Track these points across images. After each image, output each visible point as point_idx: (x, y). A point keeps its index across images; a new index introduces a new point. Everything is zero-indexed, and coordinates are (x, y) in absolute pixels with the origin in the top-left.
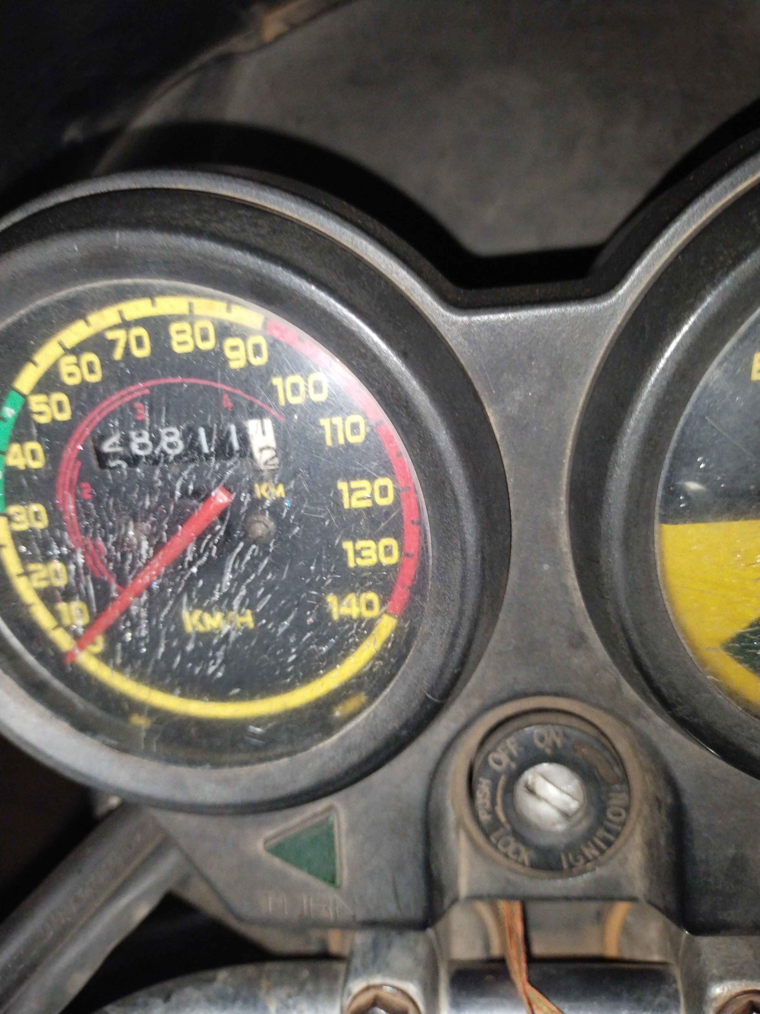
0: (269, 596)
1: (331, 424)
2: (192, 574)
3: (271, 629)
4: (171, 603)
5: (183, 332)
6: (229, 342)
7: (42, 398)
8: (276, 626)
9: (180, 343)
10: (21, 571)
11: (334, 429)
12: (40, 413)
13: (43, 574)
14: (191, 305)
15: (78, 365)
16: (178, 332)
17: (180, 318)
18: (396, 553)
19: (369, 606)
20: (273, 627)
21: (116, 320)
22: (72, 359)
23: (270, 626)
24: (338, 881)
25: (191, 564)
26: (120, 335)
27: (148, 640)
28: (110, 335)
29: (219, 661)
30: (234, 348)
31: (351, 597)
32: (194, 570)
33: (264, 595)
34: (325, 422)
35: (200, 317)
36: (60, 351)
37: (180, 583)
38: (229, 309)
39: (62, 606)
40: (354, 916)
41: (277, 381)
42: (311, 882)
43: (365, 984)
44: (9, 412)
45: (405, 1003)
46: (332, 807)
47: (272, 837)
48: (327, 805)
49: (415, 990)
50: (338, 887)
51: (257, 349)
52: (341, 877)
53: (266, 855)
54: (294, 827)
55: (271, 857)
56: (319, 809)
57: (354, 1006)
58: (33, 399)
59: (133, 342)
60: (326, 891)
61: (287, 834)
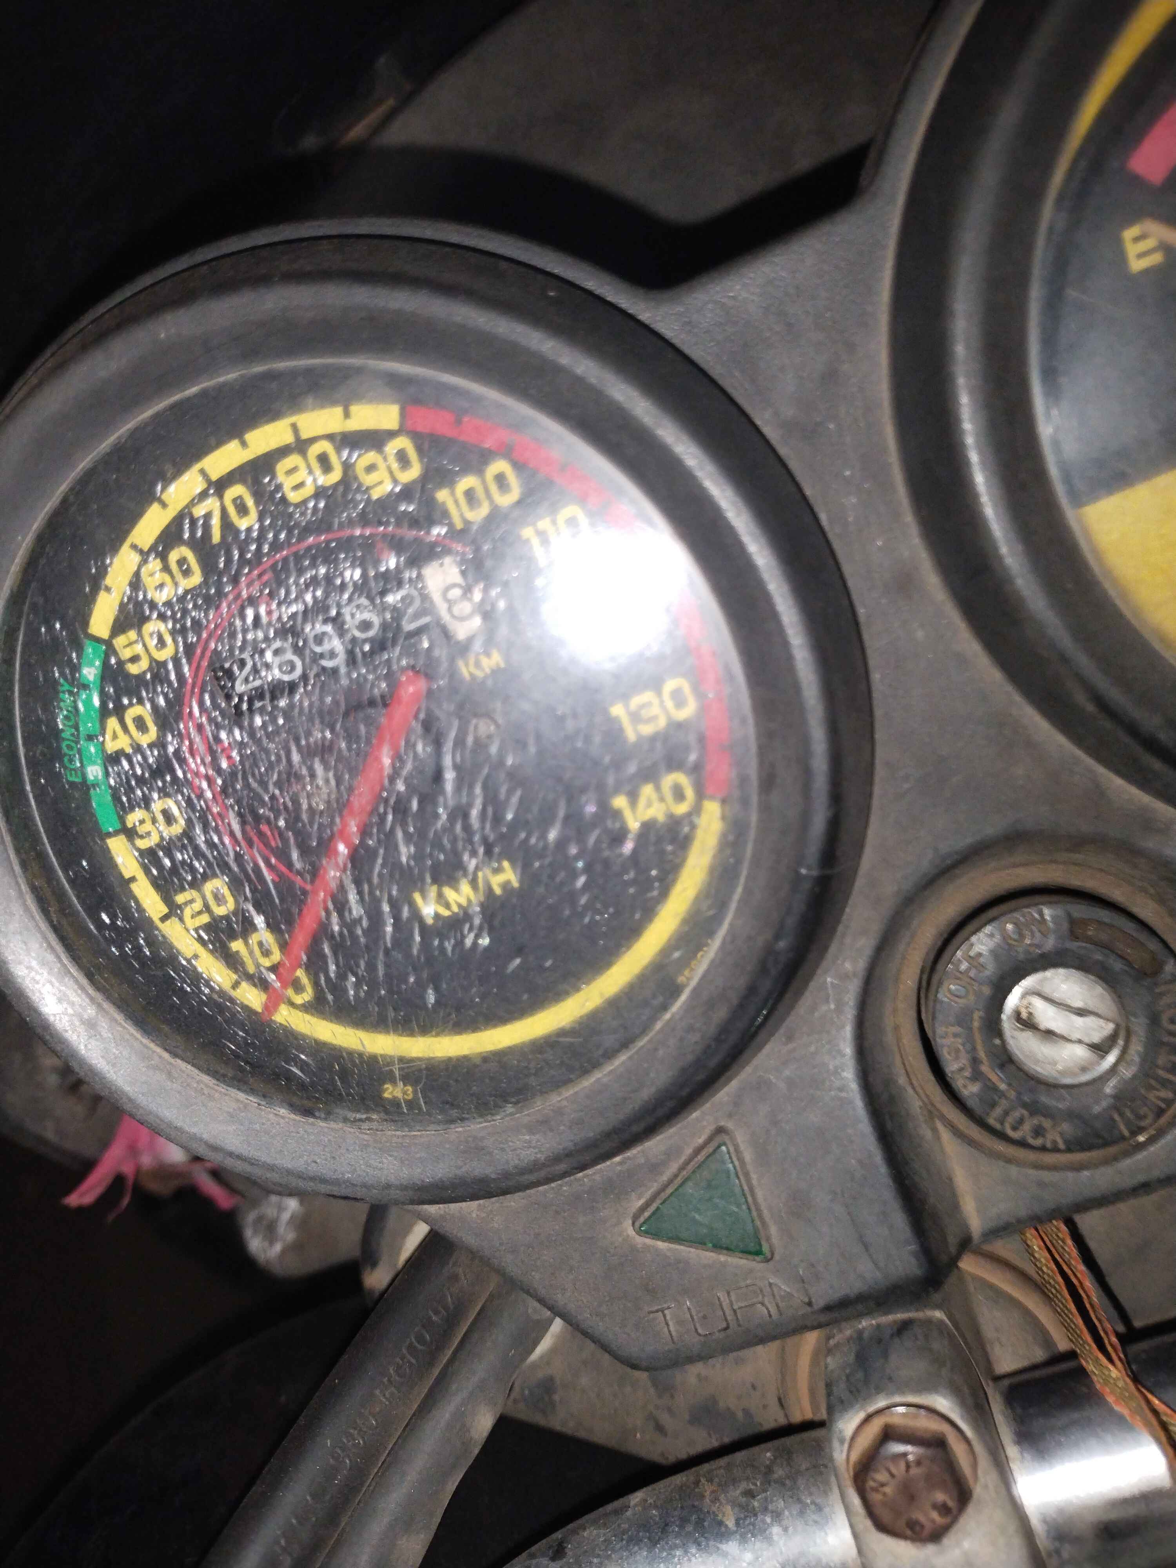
0: (519, 793)
1: (538, 533)
2: (399, 793)
3: (536, 844)
4: (381, 851)
5: (296, 469)
6: (361, 463)
7: (132, 635)
8: (543, 836)
9: (295, 488)
10: (165, 910)
11: (543, 537)
12: (135, 659)
13: (198, 906)
14: (294, 427)
15: (166, 569)
16: (287, 473)
17: (285, 451)
18: (690, 696)
19: (679, 794)
20: (538, 839)
21: (203, 485)
22: (156, 563)
23: (533, 841)
24: (765, 1248)
25: (392, 779)
26: (211, 504)
27: (365, 923)
28: (199, 511)
29: (477, 921)
30: (371, 468)
31: (647, 790)
32: (401, 787)
33: (510, 792)
34: (528, 532)
35: (310, 441)
36: (139, 558)
37: (385, 813)
38: (347, 414)
39: (237, 946)
40: (810, 1304)
41: (442, 495)
42: (724, 1265)
43: (862, 1415)
44: (90, 673)
45: (934, 1426)
46: (720, 1130)
47: (643, 1209)
48: (712, 1127)
49: (943, 1403)
50: (767, 1260)
51: (402, 458)
52: (768, 1239)
53: (642, 1241)
54: (670, 1181)
55: (648, 1241)
56: (701, 1141)
57: (855, 1456)
58: (120, 641)
59: (232, 510)
60: (751, 1271)
61: (663, 1196)
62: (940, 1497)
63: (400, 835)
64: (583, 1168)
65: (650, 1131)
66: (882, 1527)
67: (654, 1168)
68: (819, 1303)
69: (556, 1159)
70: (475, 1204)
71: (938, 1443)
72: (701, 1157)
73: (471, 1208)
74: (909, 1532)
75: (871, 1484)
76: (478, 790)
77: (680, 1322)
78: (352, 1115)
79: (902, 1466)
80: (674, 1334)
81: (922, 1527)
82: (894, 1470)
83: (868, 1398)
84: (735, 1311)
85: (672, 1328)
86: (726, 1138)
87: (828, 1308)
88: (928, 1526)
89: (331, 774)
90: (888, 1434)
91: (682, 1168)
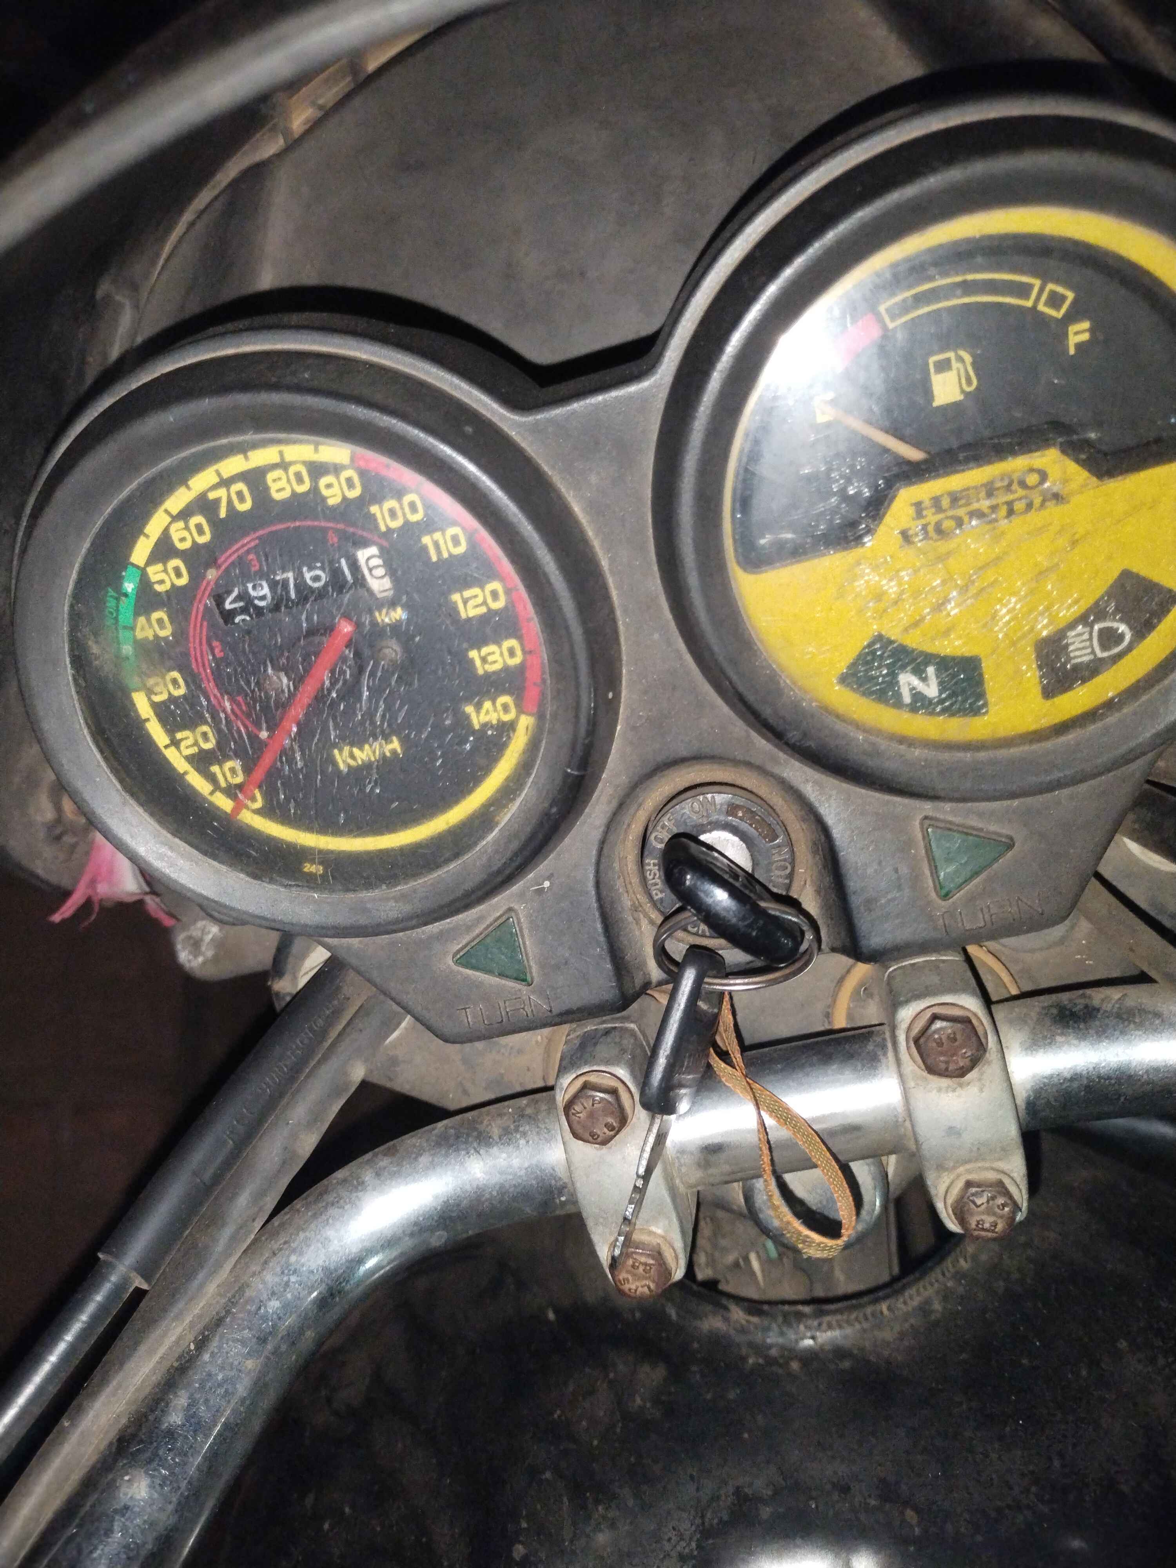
0: (406, 707)
1: (433, 540)
2: (333, 698)
3: (415, 735)
4: (319, 731)
5: (280, 479)
6: (323, 482)
7: (159, 567)
8: (419, 732)
9: (279, 491)
10: (167, 741)
11: (436, 545)
12: (162, 582)
13: (190, 741)
14: (281, 453)
15: (187, 528)
16: (274, 481)
17: (274, 467)
18: (519, 652)
19: (506, 708)
20: (416, 733)
21: (217, 480)
22: (181, 524)
23: (412, 735)
24: (529, 979)
25: (329, 691)
26: (221, 493)
27: (304, 772)
28: (212, 496)
29: (374, 776)
30: (329, 486)
31: (488, 704)
32: (334, 695)
34: (426, 540)
35: (291, 464)
36: (169, 519)
37: (323, 710)
38: (316, 450)
39: (215, 769)
40: (551, 1011)
41: (374, 509)
42: (504, 985)
43: (574, 1076)
44: (129, 587)
45: (614, 1083)
46: (510, 909)
47: (458, 951)
48: (505, 908)
49: (622, 1072)
50: (529, 985)
51: (350, 482)
52: (531, 973)
53: (456, 968)
54: (478, 936)
55: (461, 969)
56: (498, 914)
57: (567, 1097)
58: (150, 570)
59: (234, 498)
60: (520, 990)
61: (473, 944)
62: (610, 1120)
63: (331, 724)
64: (425, 924)
65: (467, 907)
66: (576, 1136)
67: (469, 928)
68: (555, 1011)
69: (410, 918)
70: (358, 939)
71: (614, 1092)
72: (497, 924)
73: (355, 942)
74: (590, 1139)
75: (573, 1111)
76: (381, 703)
77: (474, 1017)
78: (286, 882)
79: (591, 1103)
80: (471, 1023)
81: (599, 1136)
82: (585, 1105)
83: (579, 1067)
84: (507, 1013)
85: (470, 1020)
86: (513, 914)
87: (561, 1015)
88: (601, 1135)
89: (291, 683)
90: (586, 1086)
91: (486, 929)
